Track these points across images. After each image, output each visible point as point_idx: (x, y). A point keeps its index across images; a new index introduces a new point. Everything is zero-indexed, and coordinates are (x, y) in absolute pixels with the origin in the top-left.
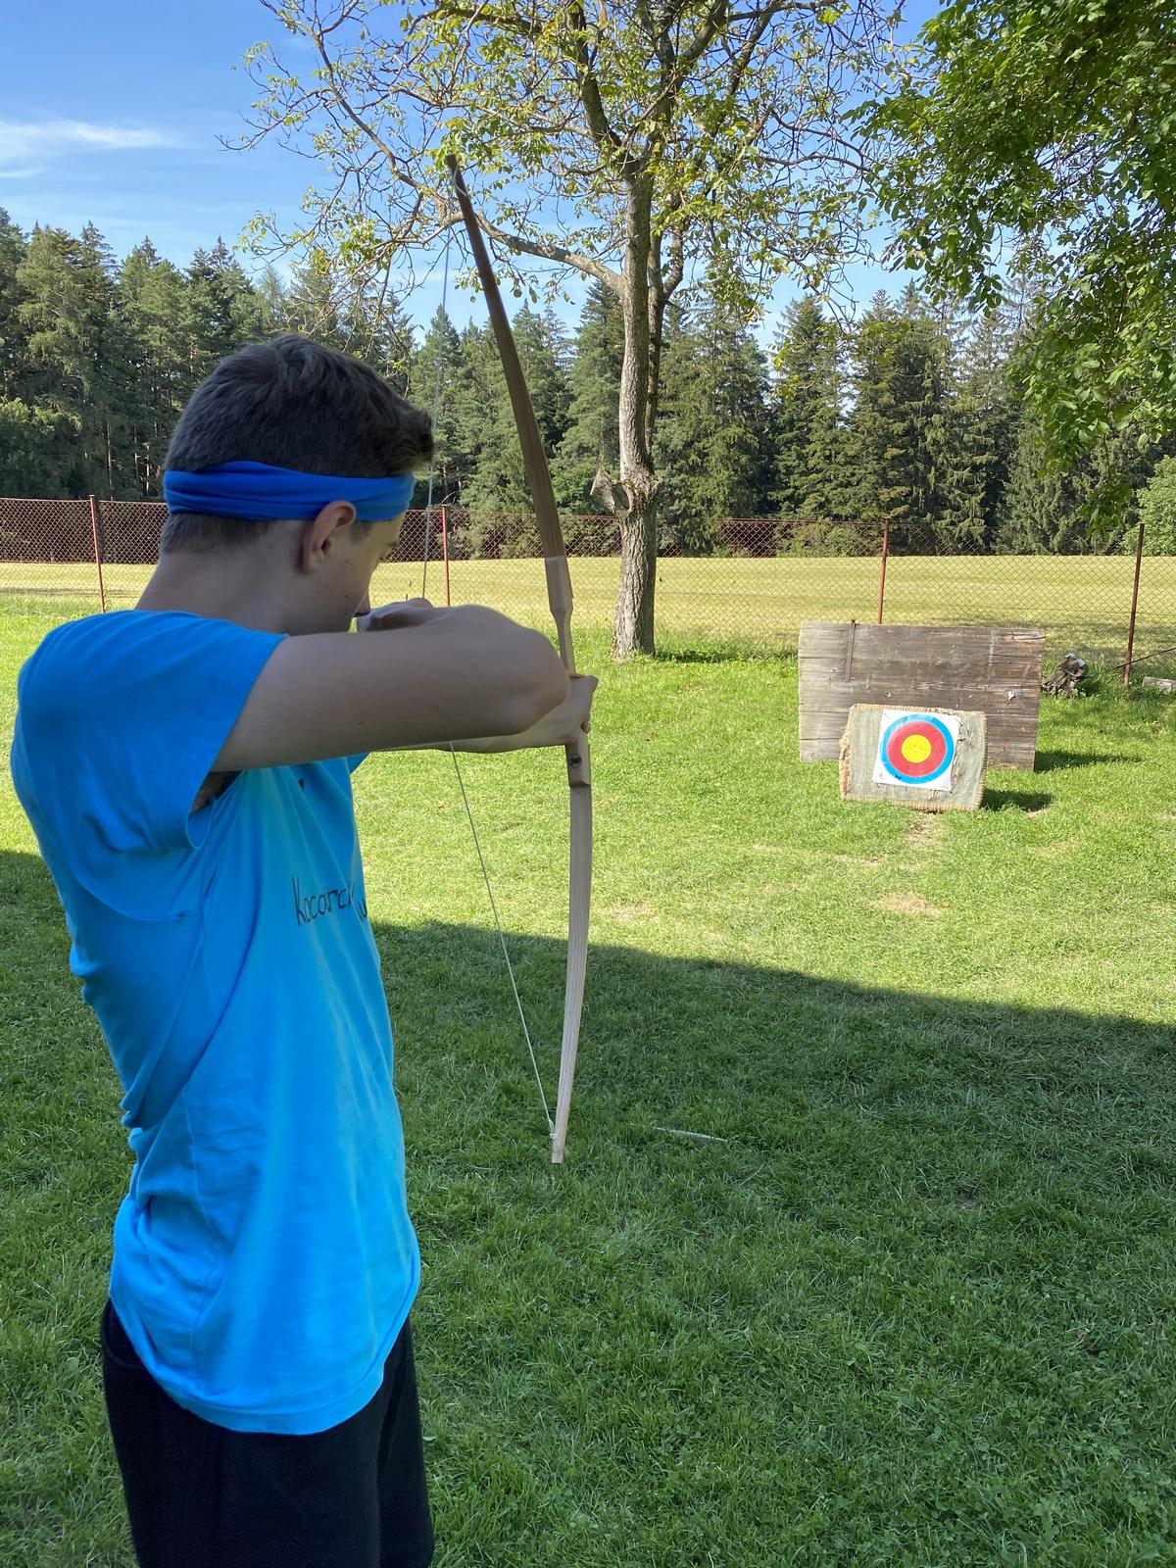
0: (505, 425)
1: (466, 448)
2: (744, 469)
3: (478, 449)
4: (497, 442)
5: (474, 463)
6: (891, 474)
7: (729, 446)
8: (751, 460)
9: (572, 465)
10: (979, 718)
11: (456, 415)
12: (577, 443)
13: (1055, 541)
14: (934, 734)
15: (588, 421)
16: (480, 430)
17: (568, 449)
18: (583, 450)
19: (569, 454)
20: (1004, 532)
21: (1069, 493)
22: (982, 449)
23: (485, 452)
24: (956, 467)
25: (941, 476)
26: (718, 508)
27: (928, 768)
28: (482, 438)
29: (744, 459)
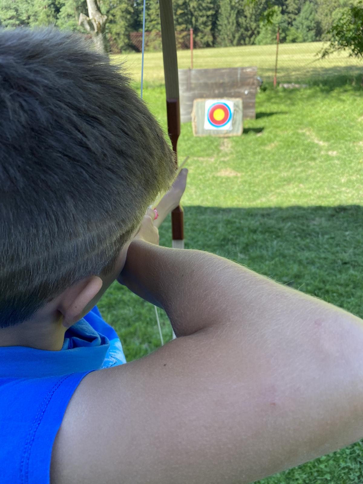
0: (37, 7)
1: (24, 17)
2: (129, 20)
3: (29, 18)
4: (36, 14)
5: (28, 23)
6: (180, 20)
7: (123, 12)
8: (132, 17)
9: (66, 22)
10: (239, 101)
11: (17, 4)
12: (66, 13)
13: (235, 42)
14: (224, 108)
15: (69, 4)
16: (28, 10)
17: (63, 15)
18: (69, 16)
19: (64, 18)
20: (219, 40)
21: (238, 24)
22: (210, 9)
23: (32, 18)
24: (202, 16)
25: (197, 20)
26: (122, 37)
27: (223, 122)
28: (30, 13)
29: (129, 17)
